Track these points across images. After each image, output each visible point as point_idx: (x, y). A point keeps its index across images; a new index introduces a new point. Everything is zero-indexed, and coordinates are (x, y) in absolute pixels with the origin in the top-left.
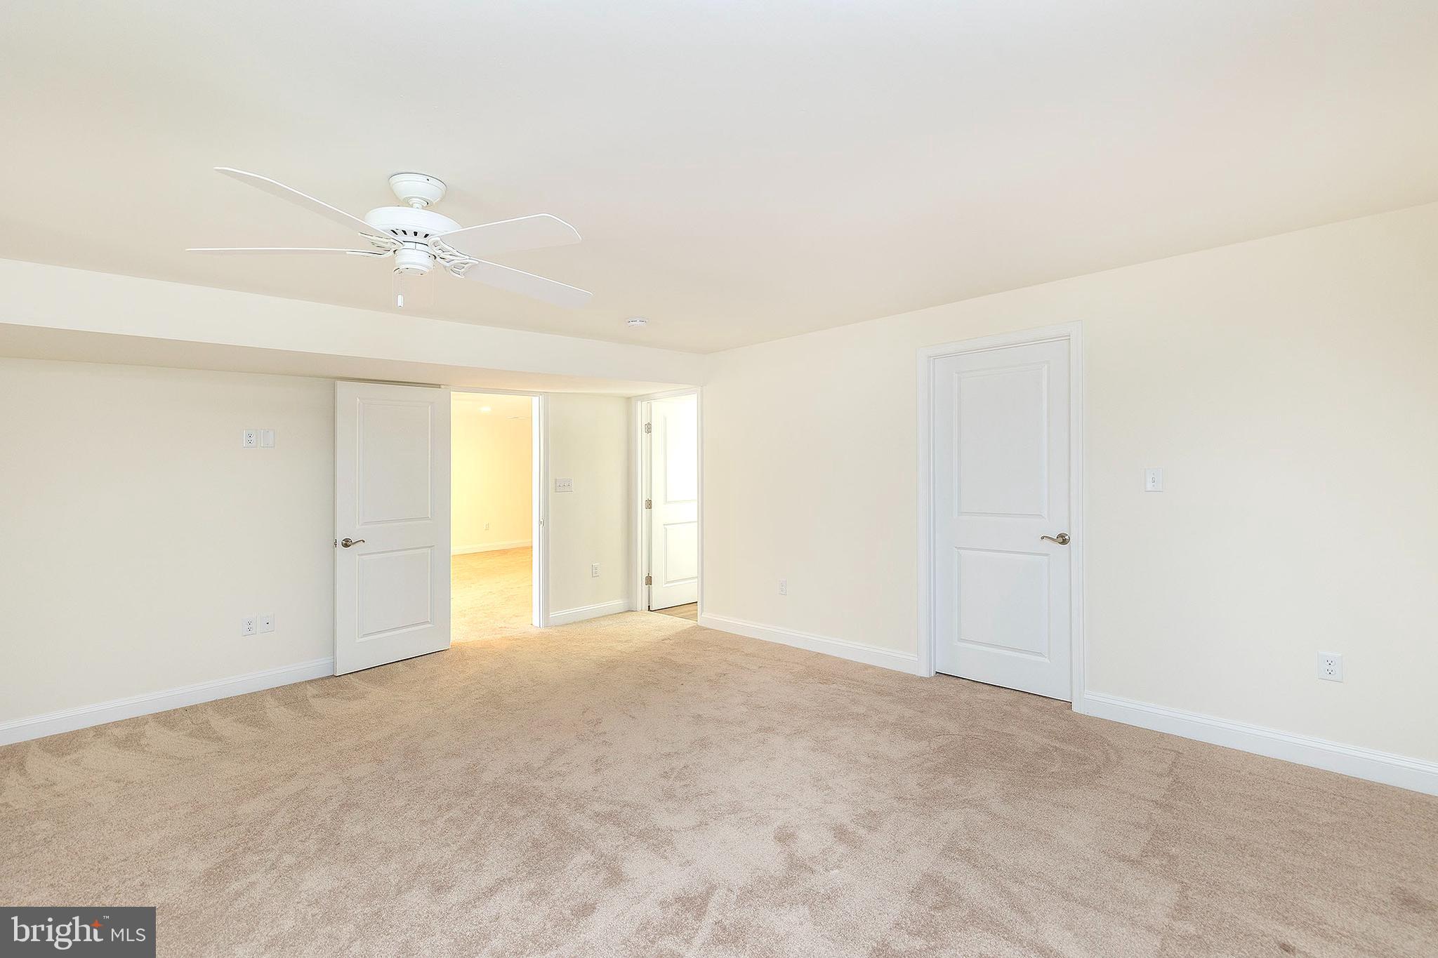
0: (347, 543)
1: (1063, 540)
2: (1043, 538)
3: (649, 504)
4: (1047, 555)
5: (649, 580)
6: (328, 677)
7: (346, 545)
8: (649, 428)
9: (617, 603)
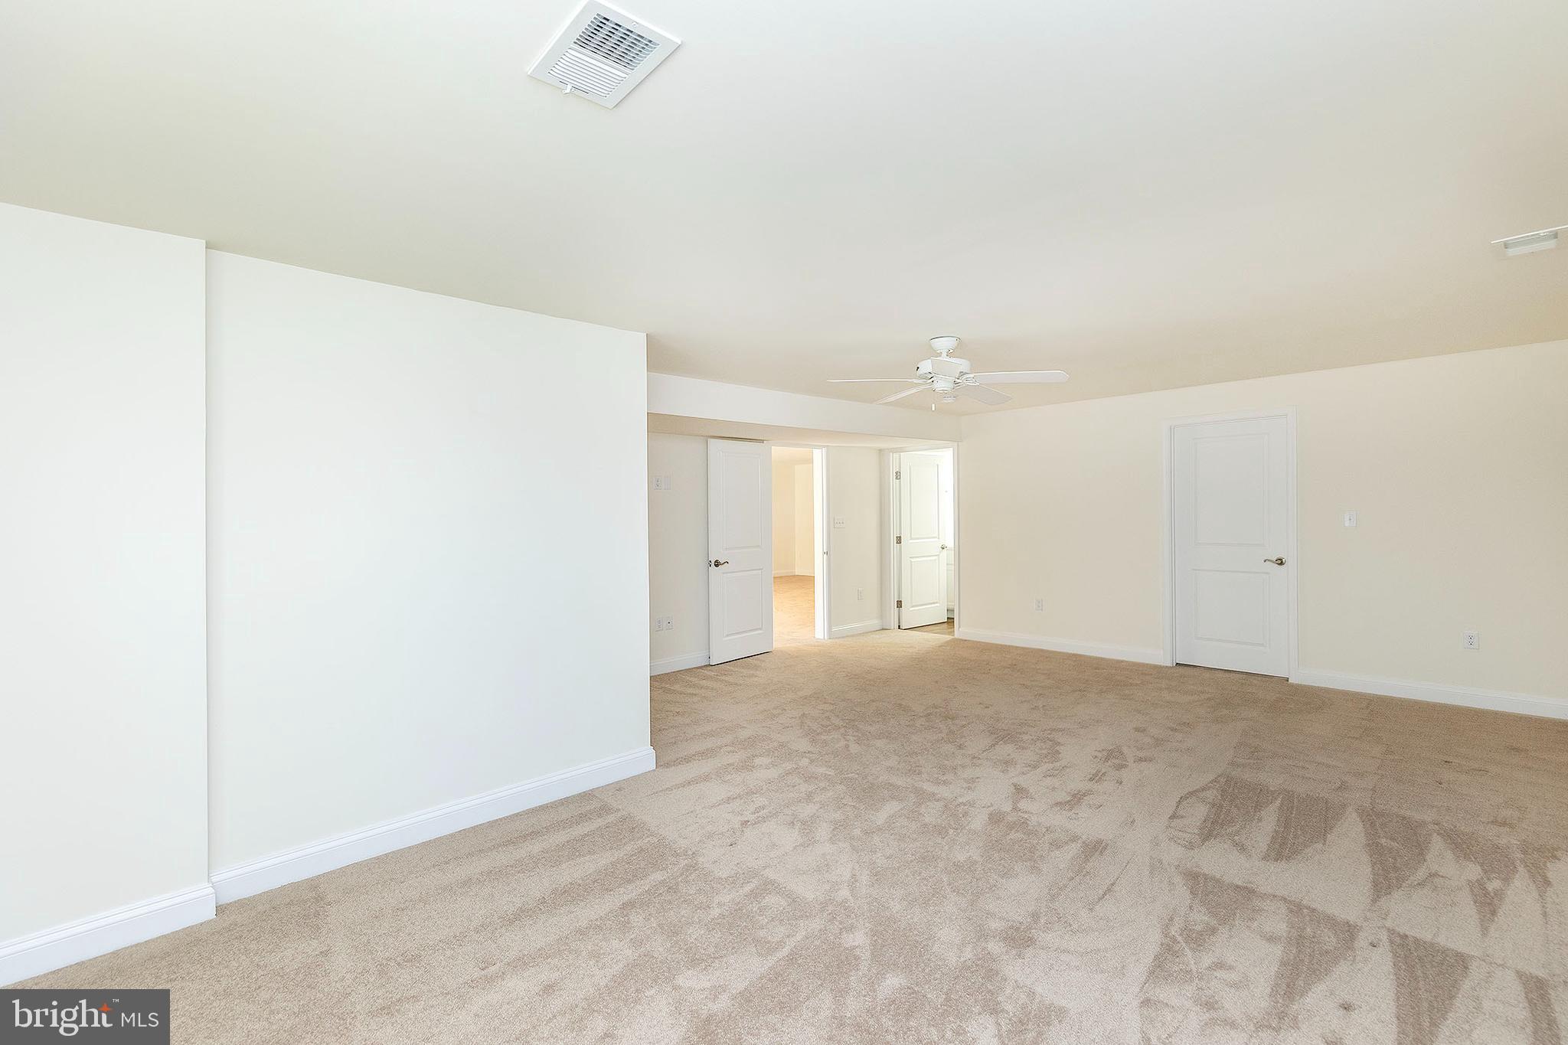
0: (717, 564)
1: (1281, 562)
2: (1265, 561)
3: (899, 540)
4: (1267, 573)
5: (899, 604)
6: (706, 666)
7: (717, 566)
8: (898, 475)
9: (874, 623)
